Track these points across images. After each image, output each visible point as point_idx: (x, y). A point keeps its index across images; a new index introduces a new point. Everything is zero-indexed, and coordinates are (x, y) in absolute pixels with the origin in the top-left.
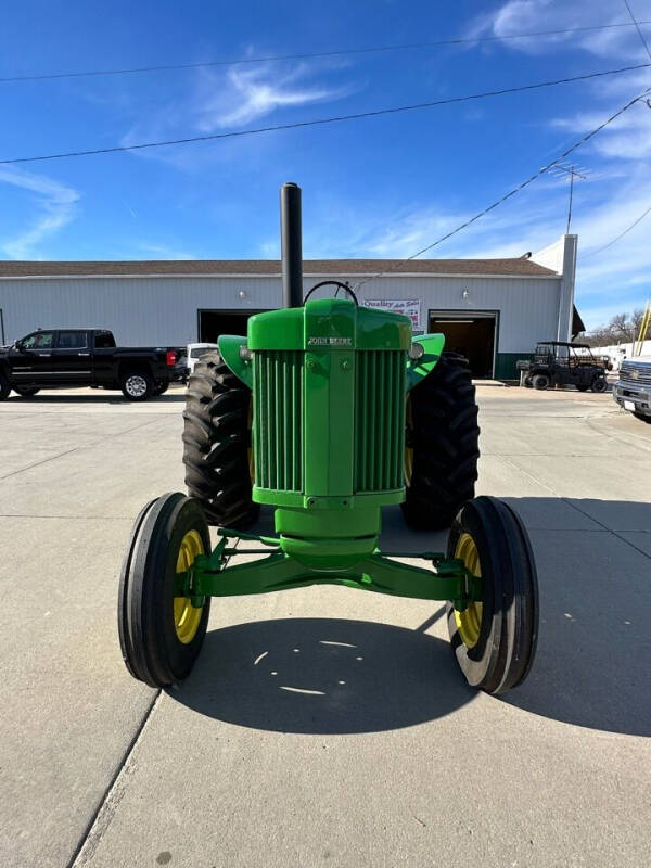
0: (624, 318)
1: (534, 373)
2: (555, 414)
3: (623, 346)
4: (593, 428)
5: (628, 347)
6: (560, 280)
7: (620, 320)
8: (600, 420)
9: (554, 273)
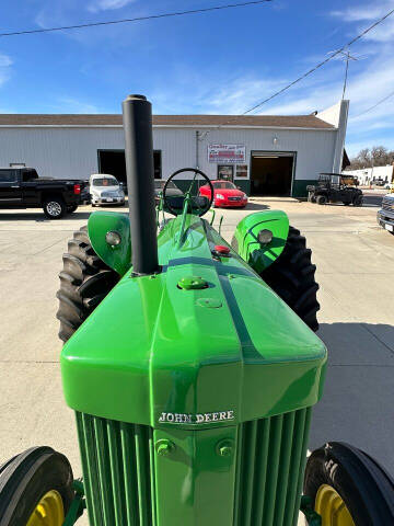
0: (367, 151)
1: (317, 194)
2: (336, 229)
3: (366, 170)
4: (365, 243)
5: (369, 170)
6: (336, 131)
7: (364, 153)
8: (367, 235)
9: (332, 126)
